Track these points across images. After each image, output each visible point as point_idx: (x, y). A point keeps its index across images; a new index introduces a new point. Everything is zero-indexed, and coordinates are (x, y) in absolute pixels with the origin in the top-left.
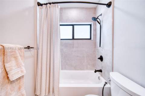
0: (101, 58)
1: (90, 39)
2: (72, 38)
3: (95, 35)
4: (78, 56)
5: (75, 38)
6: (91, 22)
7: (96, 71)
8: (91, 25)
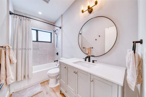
0: (57, 54)
1: (51, 42)
2: (36, 40)
3: (54, 40)
4: (42, 54)
5: (39, 40)
6: (52, 31)
7: (55, 61)
8: (51, 33)
